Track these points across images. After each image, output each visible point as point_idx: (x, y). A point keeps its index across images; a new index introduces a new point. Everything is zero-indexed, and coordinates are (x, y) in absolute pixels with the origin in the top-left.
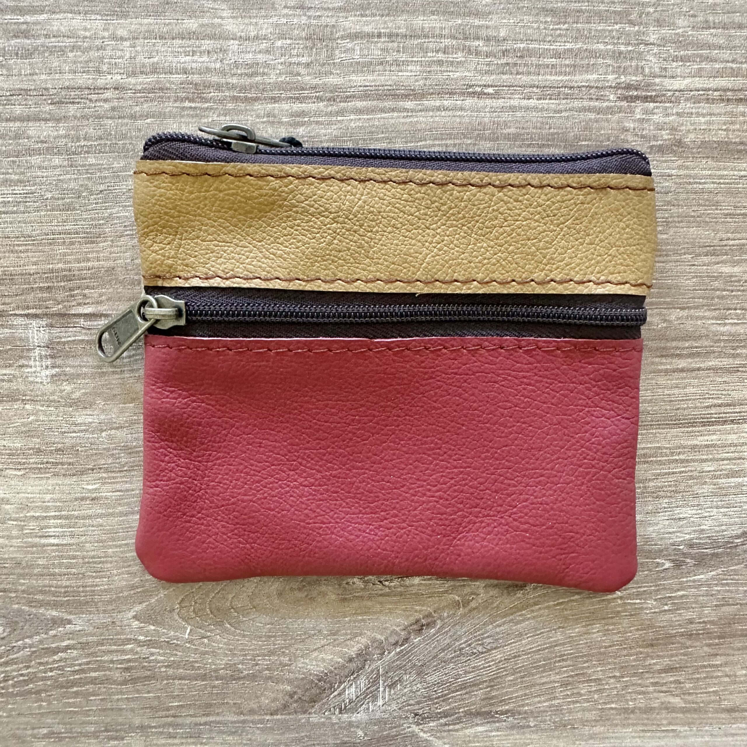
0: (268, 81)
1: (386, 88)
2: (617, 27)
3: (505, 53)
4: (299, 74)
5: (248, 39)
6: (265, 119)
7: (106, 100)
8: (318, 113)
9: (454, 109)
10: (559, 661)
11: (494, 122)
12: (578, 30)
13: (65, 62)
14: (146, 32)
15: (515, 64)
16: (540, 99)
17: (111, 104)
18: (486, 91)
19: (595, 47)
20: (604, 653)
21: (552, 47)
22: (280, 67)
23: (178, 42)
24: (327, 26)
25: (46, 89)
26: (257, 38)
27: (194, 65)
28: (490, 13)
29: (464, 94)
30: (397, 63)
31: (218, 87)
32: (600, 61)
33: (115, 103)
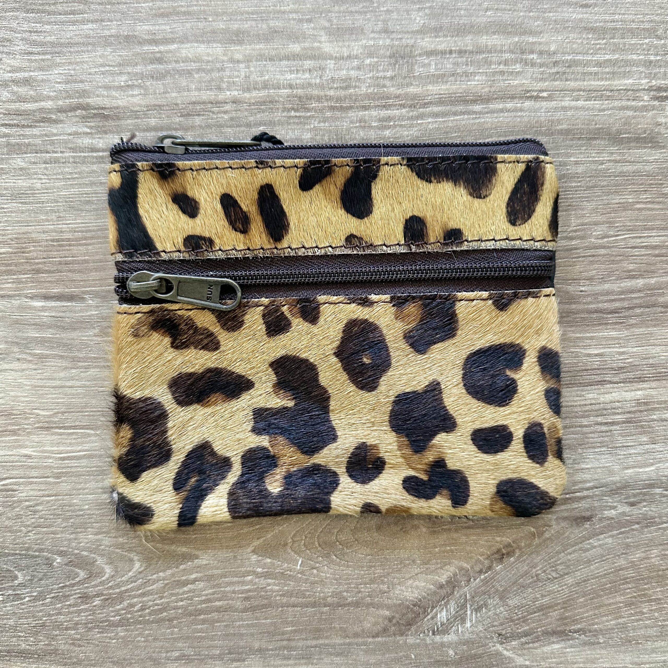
0: (360, 93)
1: (457, 95)
2: (647, 41)
3: (556, 63)
4: (384, 86)
5: (342, 58)
6: (357, 125)
7: (226, 112)
8: (401, 118)
9: (516, 110)
10: (623, 584)
11: (549, 120)
12: (614, 44)
13: (192, 82)
14: (258, 55)
15: (564, 73)
16: (587, 100)
17: (230, 115)
18: (541, 95)
19: (629, 57)
20: (662, 576)
21: (594, 59)
22: (369, 81)
23: (285, 62)
24: (407, 46)
25: (177, 104)
26: (349, 57)
27: (298, 81)
28: (541, 32)
29: (523, 97)
30: (466, 74)
31: (319, 99)
32: (635, 69)
33: (234, 114)
